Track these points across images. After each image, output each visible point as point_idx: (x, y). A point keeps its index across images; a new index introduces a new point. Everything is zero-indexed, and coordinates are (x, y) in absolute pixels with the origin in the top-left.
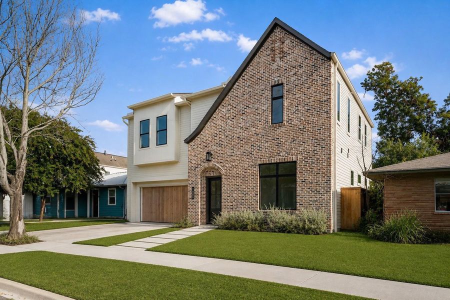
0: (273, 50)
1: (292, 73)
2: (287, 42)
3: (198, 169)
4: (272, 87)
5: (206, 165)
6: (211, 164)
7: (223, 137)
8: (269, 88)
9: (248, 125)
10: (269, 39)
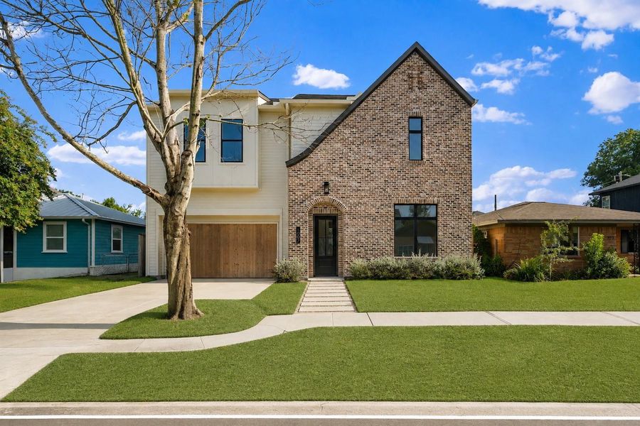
0: (410, 77)
1: (432, 109)
2: (427, 73)
3: (307, 203)
4: (410, 118)
5: (318, 198)
6: (327, 198)
7: (346, 165)
8: (407, 118)
9: (380, 156)
10: (405, 63)
